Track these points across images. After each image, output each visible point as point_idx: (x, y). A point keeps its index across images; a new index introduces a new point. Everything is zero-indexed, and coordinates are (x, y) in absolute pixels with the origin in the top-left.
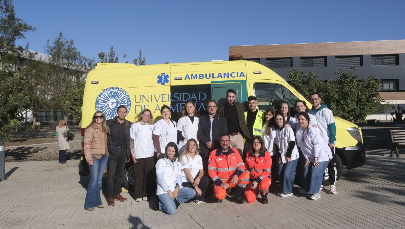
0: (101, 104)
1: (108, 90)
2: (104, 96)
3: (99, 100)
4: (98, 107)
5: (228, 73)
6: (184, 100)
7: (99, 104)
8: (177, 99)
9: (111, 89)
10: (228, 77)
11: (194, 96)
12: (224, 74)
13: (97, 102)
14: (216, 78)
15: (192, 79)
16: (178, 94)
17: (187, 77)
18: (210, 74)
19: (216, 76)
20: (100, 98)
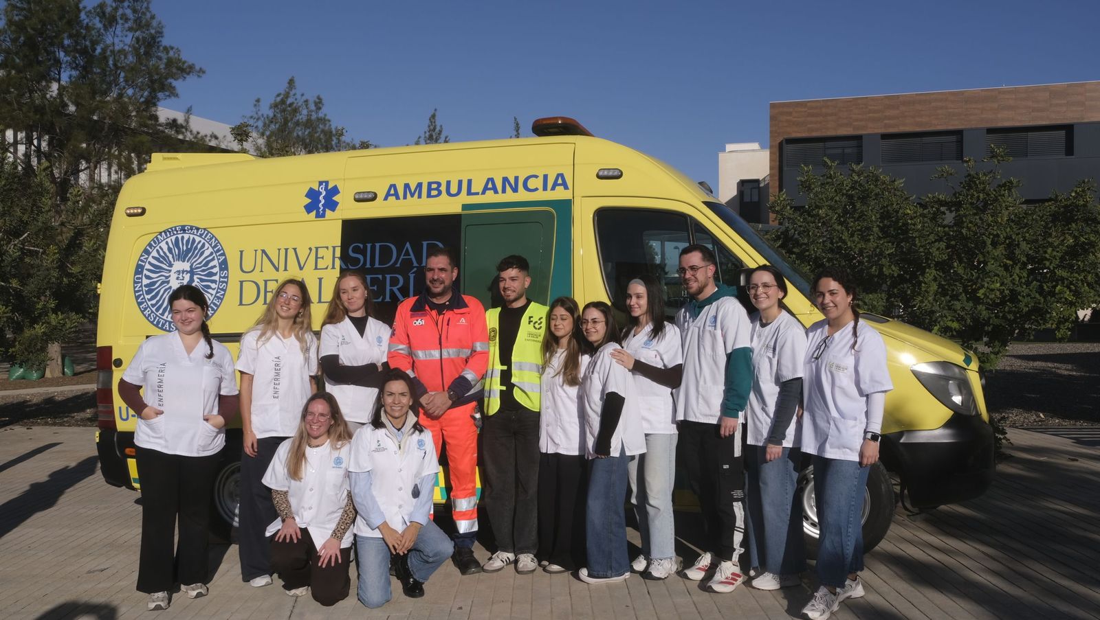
0: (148, 277)
1: (169, 235)
2: (158, 251)
3: (144, 264)
4: (141, 286)
5: (516, 179)
6: (377, 265)
7: (144, 277)
8: (358, 260)
9: (177, 231)
10: (515, 190)
11: (407, 253)
12: (505, 180)
13: (139, 269)
14: (477, 194)
15: (405, 197)
16: (361, 246)
17: (392, 192)
18: (460, 182)
19: (477, 187)
20: (147, 259)
